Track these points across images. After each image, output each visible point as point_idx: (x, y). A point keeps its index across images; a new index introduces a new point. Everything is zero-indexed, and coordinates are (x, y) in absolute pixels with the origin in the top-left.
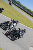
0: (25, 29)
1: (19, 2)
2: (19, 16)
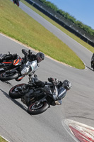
0: (66, 81)
2: (33, 29)
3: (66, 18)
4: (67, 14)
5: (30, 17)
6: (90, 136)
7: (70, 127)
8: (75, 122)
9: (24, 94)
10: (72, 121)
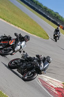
3: (37, 4)
6: (52, 85)
7: (39, 78)
9: (20, 66)
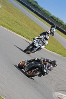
1: (36, 2)
2: (34, 29)
3: (57, 22)
4: (58, 19)
5: (32, 21)
7: (59, 98)
8: (62, 94)
10: (60, 94)
